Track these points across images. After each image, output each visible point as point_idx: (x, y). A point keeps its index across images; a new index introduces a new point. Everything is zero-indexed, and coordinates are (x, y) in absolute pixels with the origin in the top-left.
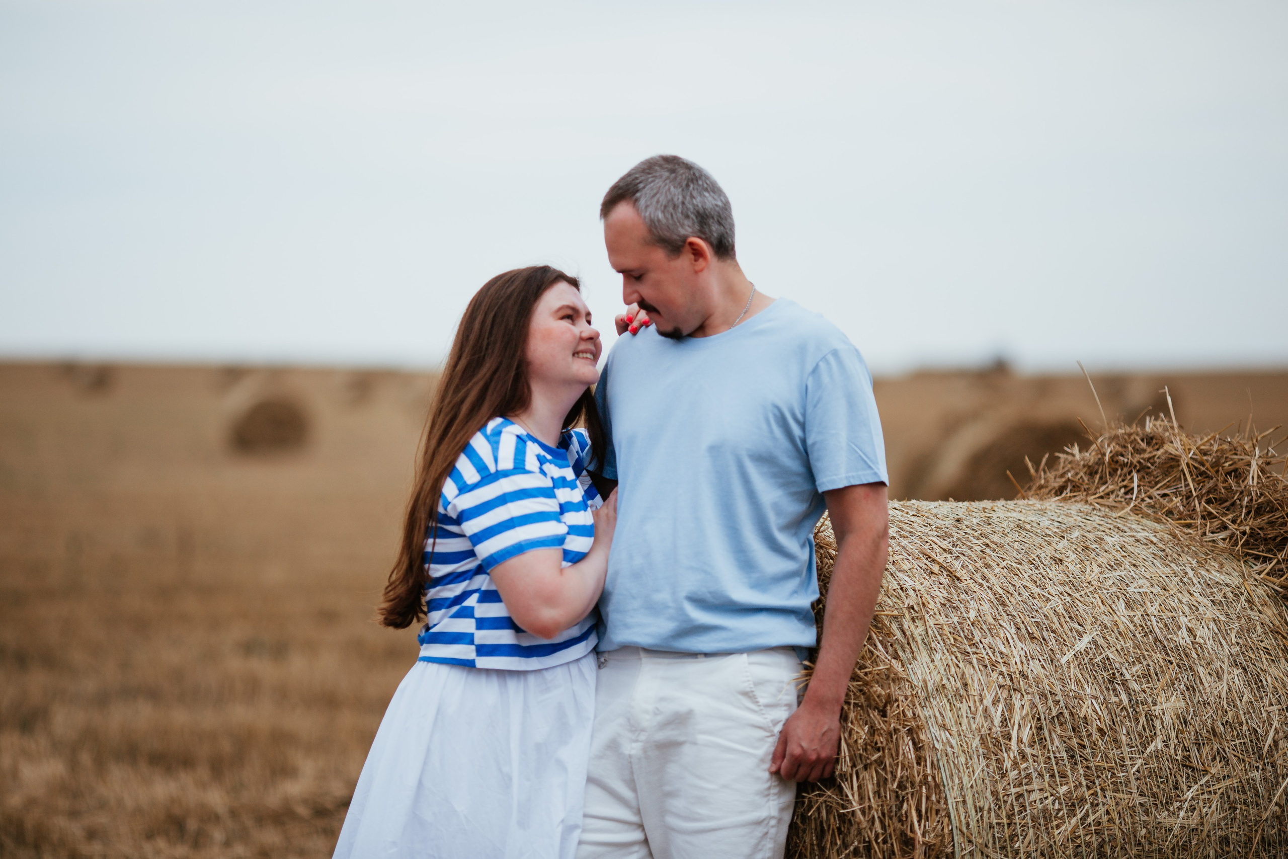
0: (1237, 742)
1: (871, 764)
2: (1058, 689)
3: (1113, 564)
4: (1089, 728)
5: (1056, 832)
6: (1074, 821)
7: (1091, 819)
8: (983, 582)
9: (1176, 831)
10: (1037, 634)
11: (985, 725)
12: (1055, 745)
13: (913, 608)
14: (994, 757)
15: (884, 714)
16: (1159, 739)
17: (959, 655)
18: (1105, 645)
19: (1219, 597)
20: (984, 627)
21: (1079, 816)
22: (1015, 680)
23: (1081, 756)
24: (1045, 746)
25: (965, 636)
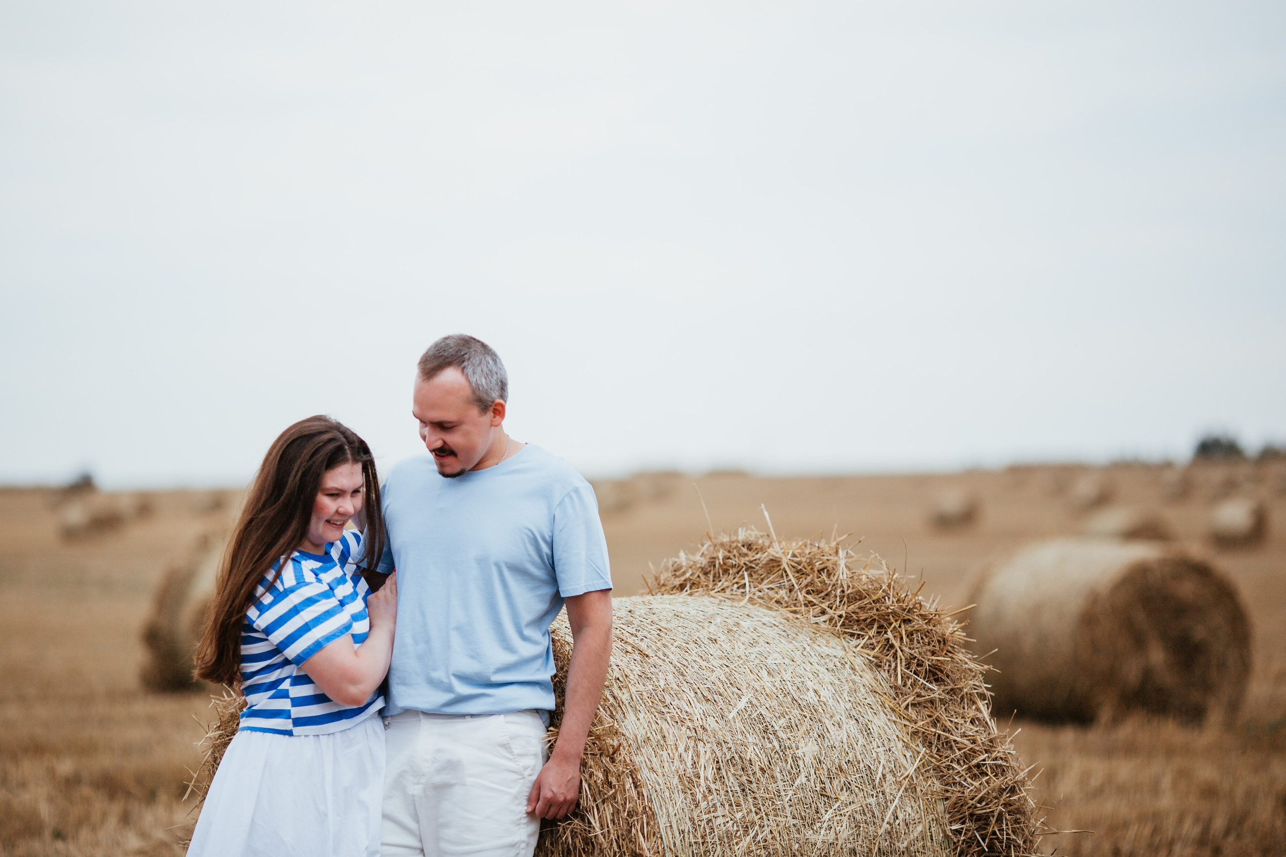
0: (857, 776)
1: (607, 799)
2: (728, 739)
3: (752, 642)
4: (753, 767)
5: (736, 848)
6: (748, 839)
7: (759, 838)
8: (665, 658)
9: (819, 845)
10: (709, 697)
11: (681, 767)
12: (731, 781)
13: (618, 679)
14: (689, 792)
15: (613, 760)
16: (803, 775)
17: (656, 714)
18: (758, 705)
19: (831, 666)
20: (672, 692)
21: (752, 835)
22: (698, 732)
23: (749, 790)
24: (724, 782)
25: (660, 700)
